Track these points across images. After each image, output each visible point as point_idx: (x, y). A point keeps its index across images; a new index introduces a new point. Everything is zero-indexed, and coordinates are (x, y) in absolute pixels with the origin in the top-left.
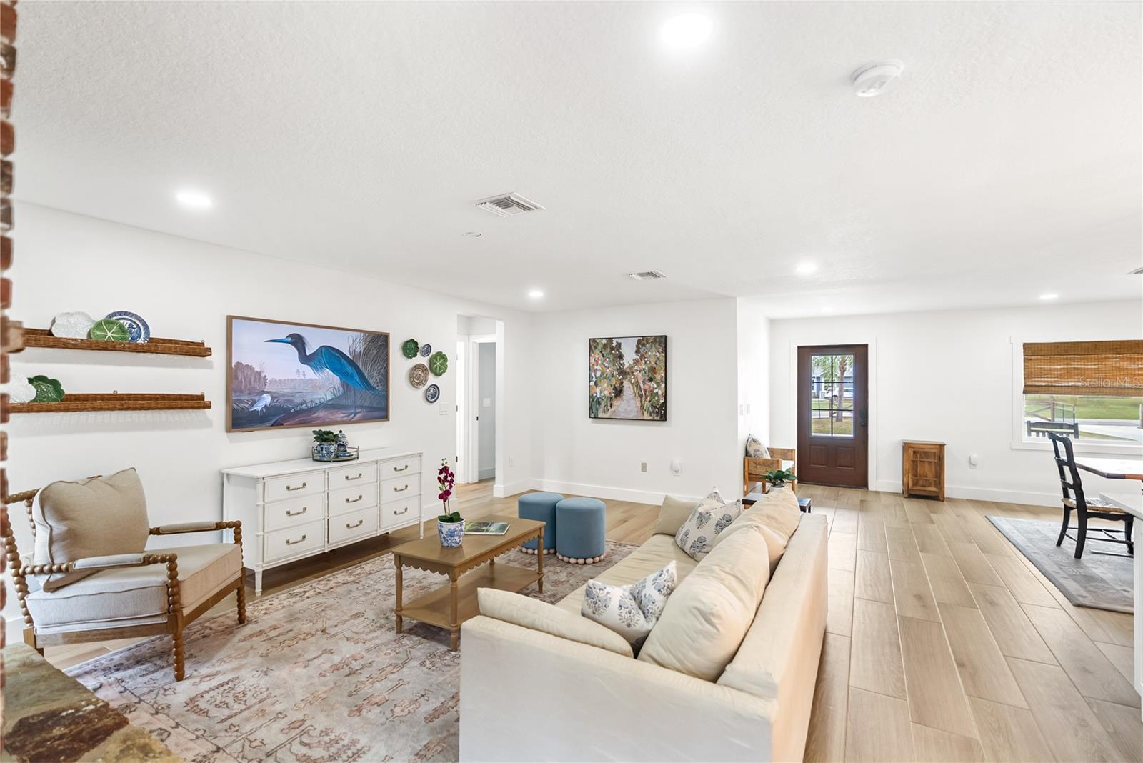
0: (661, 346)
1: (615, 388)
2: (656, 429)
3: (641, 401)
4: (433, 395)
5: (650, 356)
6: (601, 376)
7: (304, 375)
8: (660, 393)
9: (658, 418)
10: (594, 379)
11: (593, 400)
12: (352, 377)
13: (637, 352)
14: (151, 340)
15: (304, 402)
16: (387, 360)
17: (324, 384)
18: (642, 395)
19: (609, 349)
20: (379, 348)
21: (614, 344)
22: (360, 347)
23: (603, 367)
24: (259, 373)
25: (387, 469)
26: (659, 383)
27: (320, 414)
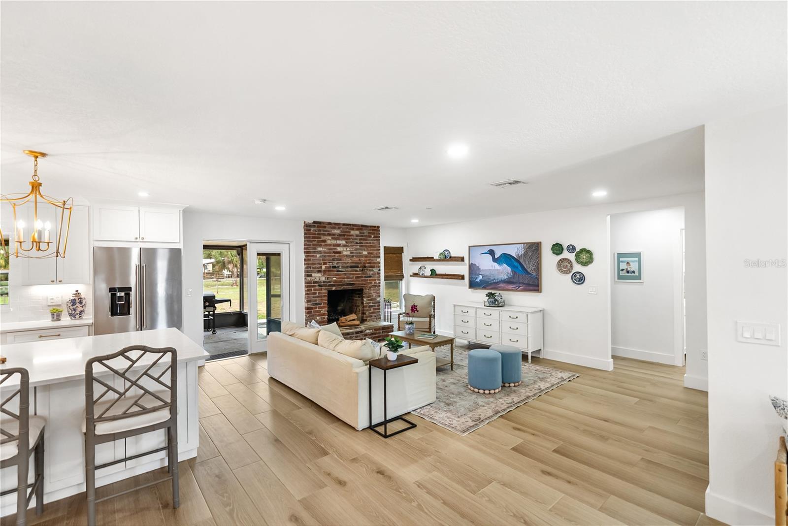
4: (579, 279)
7: (494, 267)
12: (517, 267)
14: (450, 257)
15: (494, 279)
17: (504, 271)
20: (533, 251)
22: (522, 252)
24: (478, 267)
25: (505, 316)
27: (502, 285)
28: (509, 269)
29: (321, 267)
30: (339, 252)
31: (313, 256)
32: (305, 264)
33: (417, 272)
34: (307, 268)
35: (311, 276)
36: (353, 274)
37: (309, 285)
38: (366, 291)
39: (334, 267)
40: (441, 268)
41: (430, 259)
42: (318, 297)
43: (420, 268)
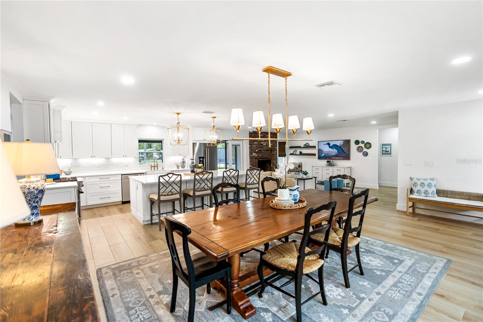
4: (366, 154)
12: (340, 150)
14: (309, 146)
15: (330, 155)
16: (350, 146)
17: (334, 151)
20: (347, 143)
22: (342, 144)
24: (322, 150)
25: (335, 169)
27: (333, 158)
28: (336, 151)
29: (256, 151)
30: (262, 144)
31: (253, 146)
32: (250, 149)
33: (293, 153)
34: (250, 151)
35: (252, 154)
36: (267, 154)
37: (251, 158)
38: (272, 161)
39: (260, 151)
40: (305, 151)
41: (300, 147)
42: (255, 163)
43: (294, 151)
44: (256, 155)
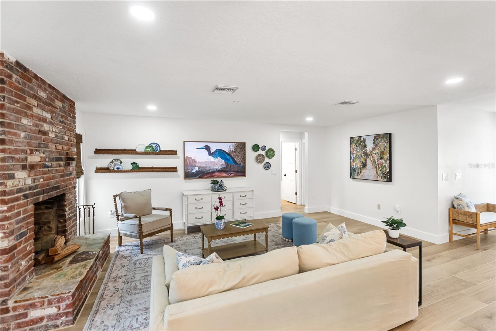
0: (387, 139)
1: (363, 163)
2: (385, 186)
3: (376, 170)
4: (267, 166)
5: (381, 145)
6: (356, 157)
7: (210, 160)
8: (387, 166)
9: (386, 180)
10: (352, 158)
11: (352, 169)
12: (229, 160)
13: (374, 143)
14: (161, 151)
15: (210, 170)
16: (244, 153)
17: (218, 163)
18: (377, 167)
19: (359, 142)
20: (241, 148)
21: (362, 140)
22: (232, 148)
23: (357, 152)
24: (194, 160)
25: (237, 196)
26: (386, 160)
27: (217, 174)
28: (223, 161)
29: (26, 158)
33: (106, 166)
38: (67, 196)
41: (133, 152)
43: (112, 162)
44: (29, 182)
